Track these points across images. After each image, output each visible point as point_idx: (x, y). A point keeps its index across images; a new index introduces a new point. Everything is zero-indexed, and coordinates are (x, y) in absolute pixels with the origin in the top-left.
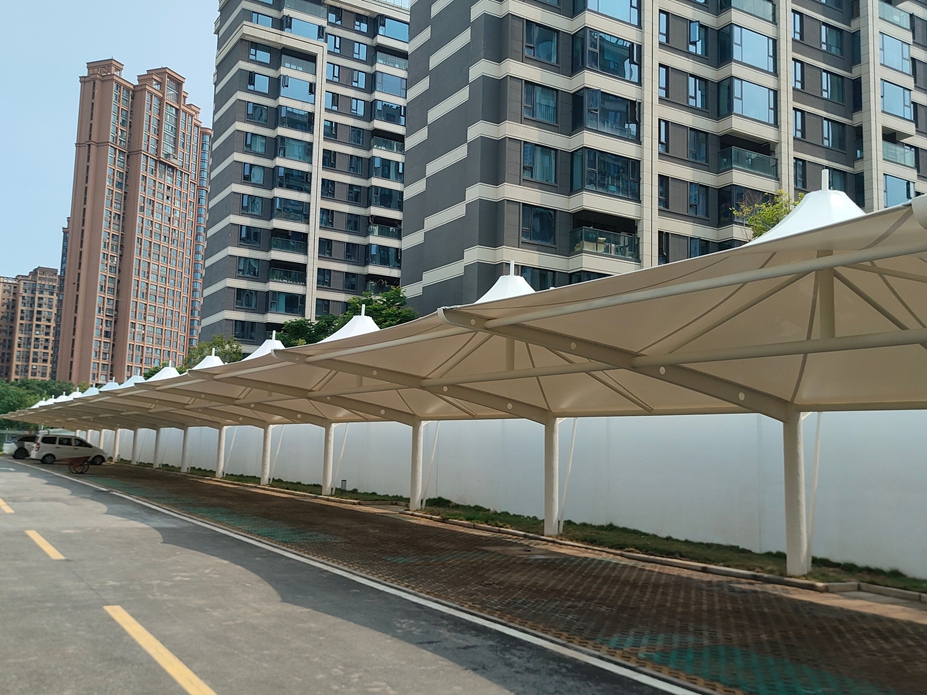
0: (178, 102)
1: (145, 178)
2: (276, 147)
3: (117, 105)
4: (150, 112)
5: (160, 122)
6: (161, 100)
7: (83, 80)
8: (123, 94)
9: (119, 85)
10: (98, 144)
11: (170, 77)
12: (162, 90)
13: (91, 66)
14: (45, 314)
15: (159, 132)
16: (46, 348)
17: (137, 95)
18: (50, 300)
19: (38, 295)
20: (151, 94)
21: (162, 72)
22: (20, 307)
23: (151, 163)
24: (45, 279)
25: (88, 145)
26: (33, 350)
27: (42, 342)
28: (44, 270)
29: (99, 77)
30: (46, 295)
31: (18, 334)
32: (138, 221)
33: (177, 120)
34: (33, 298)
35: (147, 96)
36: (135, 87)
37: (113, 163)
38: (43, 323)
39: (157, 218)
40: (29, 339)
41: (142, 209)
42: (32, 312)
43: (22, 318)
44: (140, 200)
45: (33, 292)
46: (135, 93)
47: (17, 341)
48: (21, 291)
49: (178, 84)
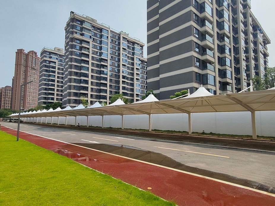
0: (36, 57)
1: (29, 71)
2: (50, 76)
3: (23, 57)
4: (30, 59)
5: (32, 61)
6: (32, 57)
7: (16, 52)
8: (25, 55)
9: (24, 54)
10: (20, 65)
11: (34, 52)
12: (32, 55)
13: (18, 50)
14: (8, 95)
15: (32, 62)
16: (9, 102)
17: (27, 56)
18: (9, 92)
19: (7, 91)
20: (30, 55)
21: (32, 51)
22: (3, 94)
23: (31, 68)
24: (8, 88)
25: (18, 65)
26: (6, 102)
27: (8, 101)
28: (8, 86)
29: (20, 52)
30: (9, 91)
31: (3, 99)
32: (28, 79)
33: (36, 60)
34: (6, 92)
35: (30, 56)
36: (27, 54)
37: (23, 68)
38: (8, 97)
39: (32, 78)
40: (5, 100)
41: (29, 77)
42: (6, 95)
43: (3, 96)
44: (28, 75)
45: (6, 90)
46: (27, 55)
47: (2, 100)
48: (3, 90)
49: (36, 53)
